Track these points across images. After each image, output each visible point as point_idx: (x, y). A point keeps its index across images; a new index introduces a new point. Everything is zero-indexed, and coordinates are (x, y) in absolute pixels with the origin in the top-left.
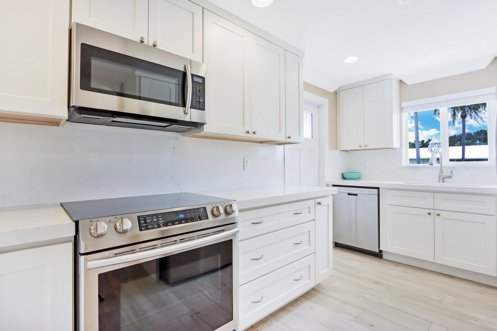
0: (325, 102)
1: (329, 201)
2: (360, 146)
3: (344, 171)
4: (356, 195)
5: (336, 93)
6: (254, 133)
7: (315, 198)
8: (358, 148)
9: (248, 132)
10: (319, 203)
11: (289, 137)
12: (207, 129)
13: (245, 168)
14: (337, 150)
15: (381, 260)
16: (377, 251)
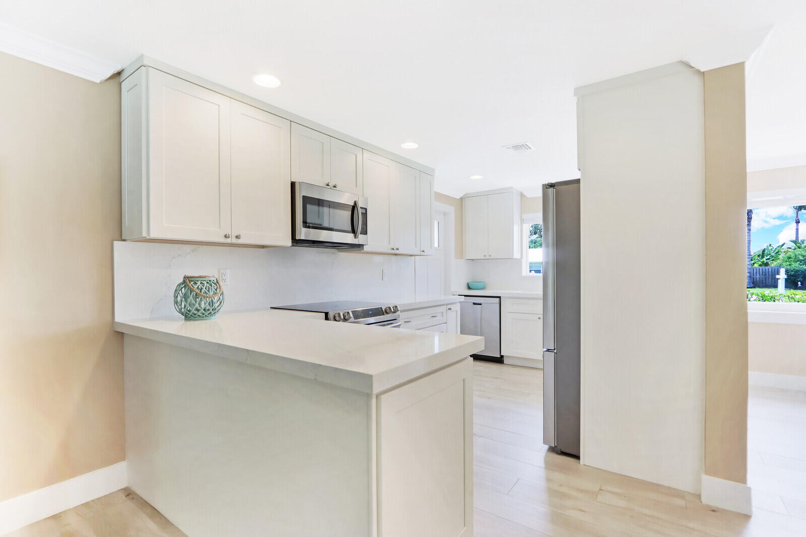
0: (451, 210)
1: (457, 307)
2: (485, 256)
3: (469, 281)
4: (481, 304)
5: (462, 199)
6: (397, 249)
7: (447, 305)
8: (483, 258)
9: (393, 249)
10: (450, 309)
11: (423, 251)
12: (366, 248)
13: (384, 279)
14: (462, 259)
15: (502, 365)
16: (499, 356)
